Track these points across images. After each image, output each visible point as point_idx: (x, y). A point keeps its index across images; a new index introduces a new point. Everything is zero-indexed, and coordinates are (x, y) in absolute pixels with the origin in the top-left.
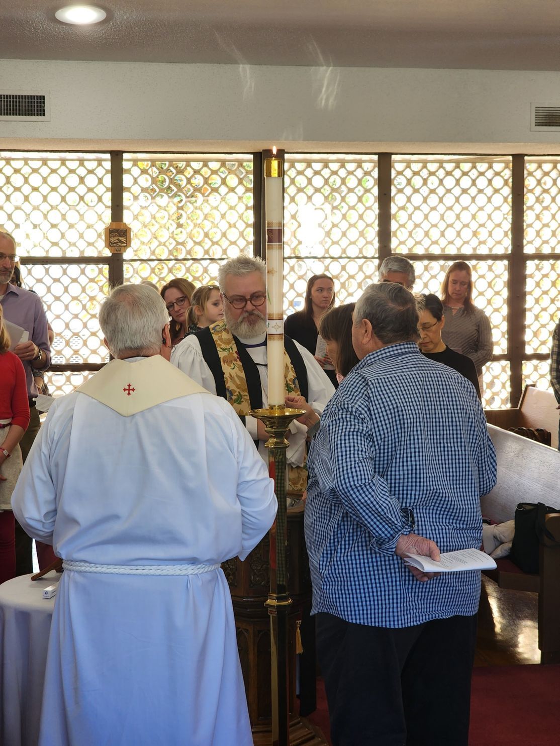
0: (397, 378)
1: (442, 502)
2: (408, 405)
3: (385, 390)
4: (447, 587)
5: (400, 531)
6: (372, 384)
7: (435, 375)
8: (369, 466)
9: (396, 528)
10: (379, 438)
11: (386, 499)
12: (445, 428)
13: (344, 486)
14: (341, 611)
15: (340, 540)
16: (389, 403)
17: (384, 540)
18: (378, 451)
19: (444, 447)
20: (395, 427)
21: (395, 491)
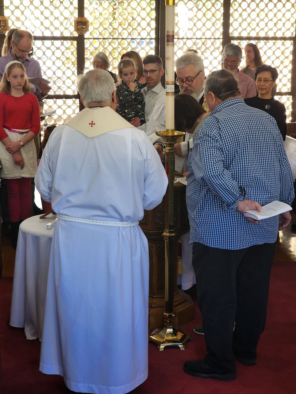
0: (234, 118)
1: (260, 183)
2: (241, 131)
3: (228, 124)
4: (262, 228)
5: (238, 199)
6: (221, 121)
7: (255, 115)
8: (221, 164)
9: (237, 197)
10: (226, 150)
11: (231, 182)
12: (261, 143)
13: (208, 176)
14: (206, 241)
15: (205, 204)
16: (231, 131)
17: (230, 204)
18: (225, 157)
19: (261, 153)
20: (234, 144)
21: (234, 177)
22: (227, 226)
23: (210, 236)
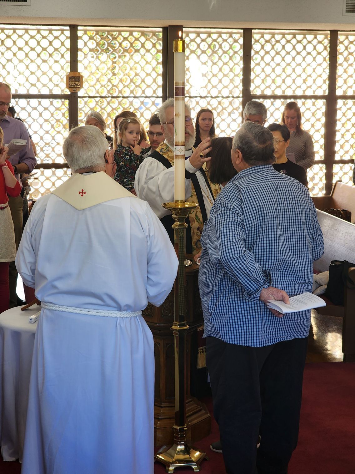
0: (259, 187)
1: (288, 267)
2: (267, 204)
3: (252, 194)
4: (291, 320)
5: (262, 286)
6: (243, 191)
7: (284, 184)
8: (242, 244)
9: (260, 284)
10: (248, 226)
11: (253, 266)
13: (226, 258)
14: (222, 336)
15: (222, 291)
16: (255, 203)
17: (252, 292)
18: (247, 234)
19: (290, 231)
20: (259, 219)
21: (258, 260)
22: (248, 318)
23: (227, 329)
